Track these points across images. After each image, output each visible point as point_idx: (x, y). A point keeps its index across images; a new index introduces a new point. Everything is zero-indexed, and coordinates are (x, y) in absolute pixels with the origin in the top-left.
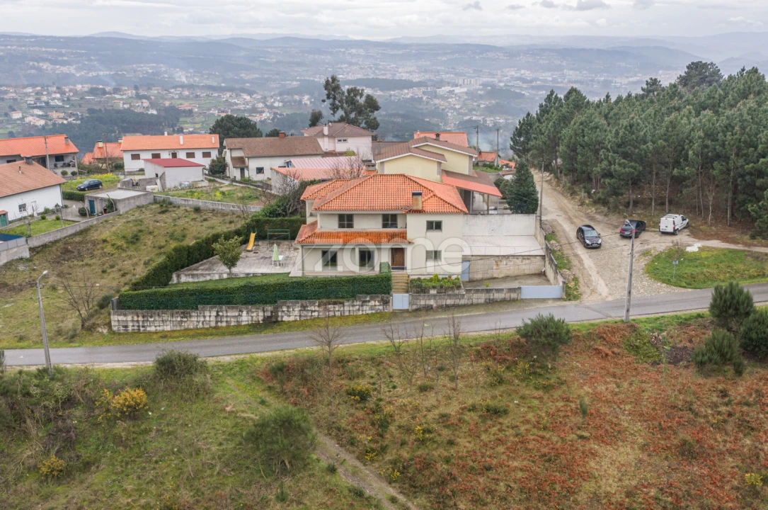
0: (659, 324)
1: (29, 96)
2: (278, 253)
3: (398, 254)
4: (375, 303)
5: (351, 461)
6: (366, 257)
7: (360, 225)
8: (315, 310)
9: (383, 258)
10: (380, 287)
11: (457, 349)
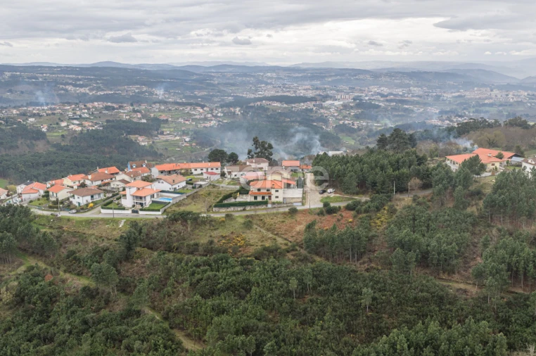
0: (315, 209)
1: (69, 111)
2: (244, 196)
3: (270, 197)
4: (264, 206)
5: (259, 228)
6: (263, 198)
7: (262, 191)
8: (253, 207)
9: (267, 198)
10: (266, 203)
11: (278, 213)
